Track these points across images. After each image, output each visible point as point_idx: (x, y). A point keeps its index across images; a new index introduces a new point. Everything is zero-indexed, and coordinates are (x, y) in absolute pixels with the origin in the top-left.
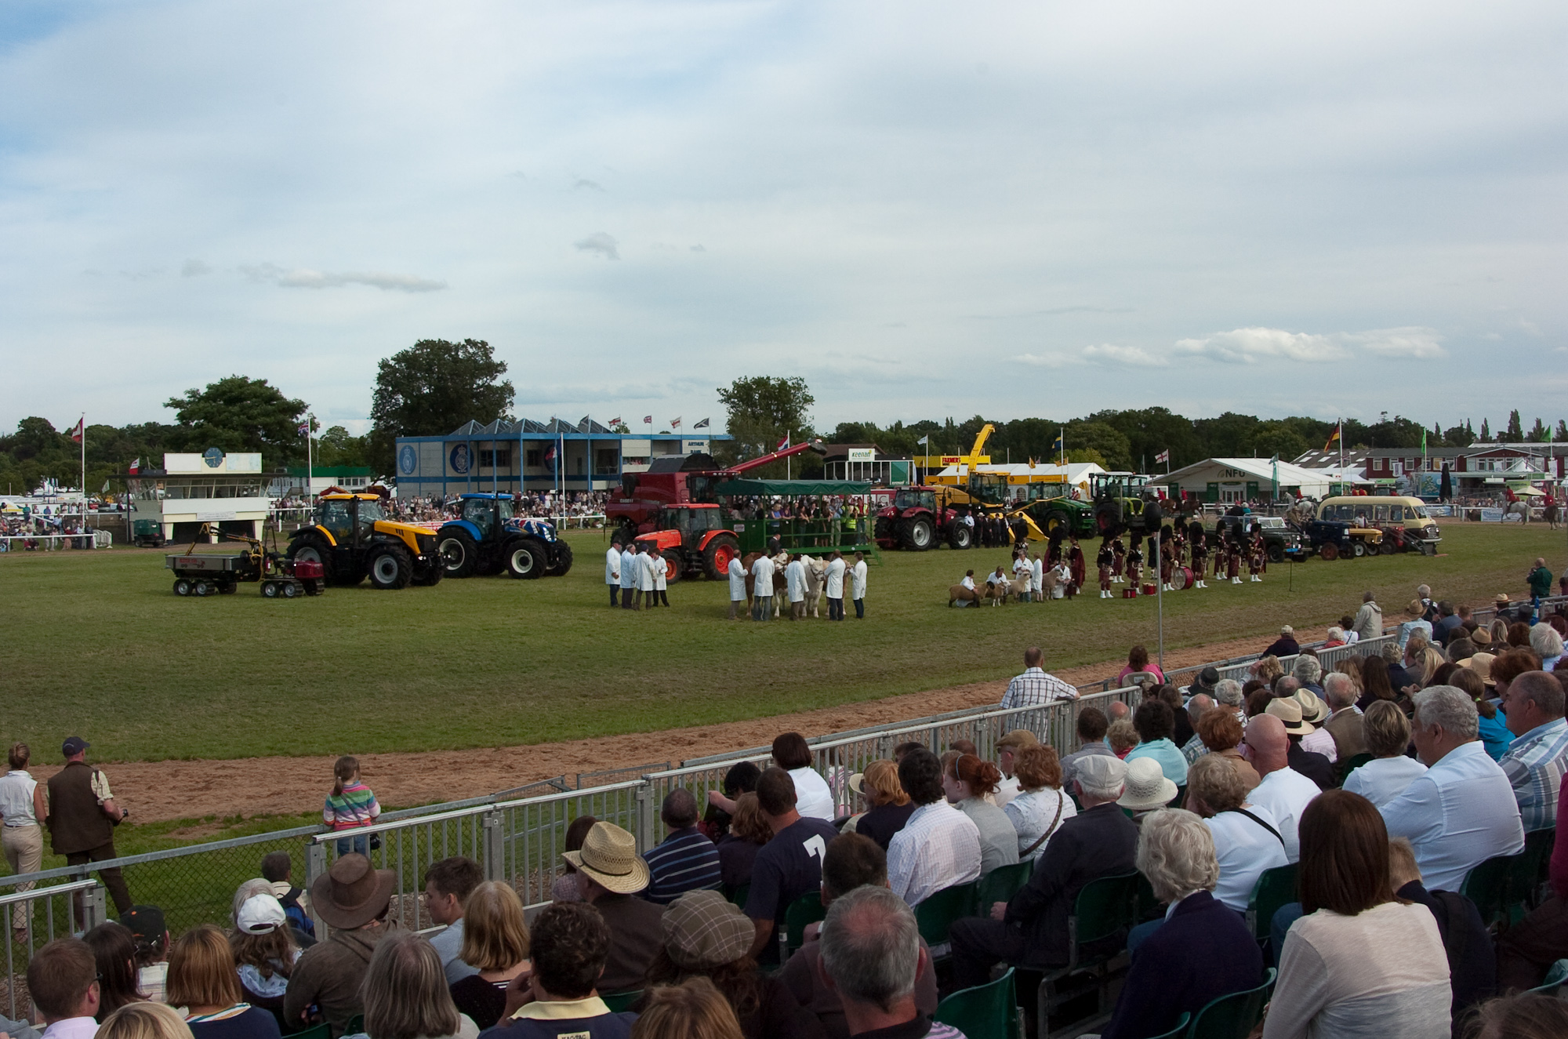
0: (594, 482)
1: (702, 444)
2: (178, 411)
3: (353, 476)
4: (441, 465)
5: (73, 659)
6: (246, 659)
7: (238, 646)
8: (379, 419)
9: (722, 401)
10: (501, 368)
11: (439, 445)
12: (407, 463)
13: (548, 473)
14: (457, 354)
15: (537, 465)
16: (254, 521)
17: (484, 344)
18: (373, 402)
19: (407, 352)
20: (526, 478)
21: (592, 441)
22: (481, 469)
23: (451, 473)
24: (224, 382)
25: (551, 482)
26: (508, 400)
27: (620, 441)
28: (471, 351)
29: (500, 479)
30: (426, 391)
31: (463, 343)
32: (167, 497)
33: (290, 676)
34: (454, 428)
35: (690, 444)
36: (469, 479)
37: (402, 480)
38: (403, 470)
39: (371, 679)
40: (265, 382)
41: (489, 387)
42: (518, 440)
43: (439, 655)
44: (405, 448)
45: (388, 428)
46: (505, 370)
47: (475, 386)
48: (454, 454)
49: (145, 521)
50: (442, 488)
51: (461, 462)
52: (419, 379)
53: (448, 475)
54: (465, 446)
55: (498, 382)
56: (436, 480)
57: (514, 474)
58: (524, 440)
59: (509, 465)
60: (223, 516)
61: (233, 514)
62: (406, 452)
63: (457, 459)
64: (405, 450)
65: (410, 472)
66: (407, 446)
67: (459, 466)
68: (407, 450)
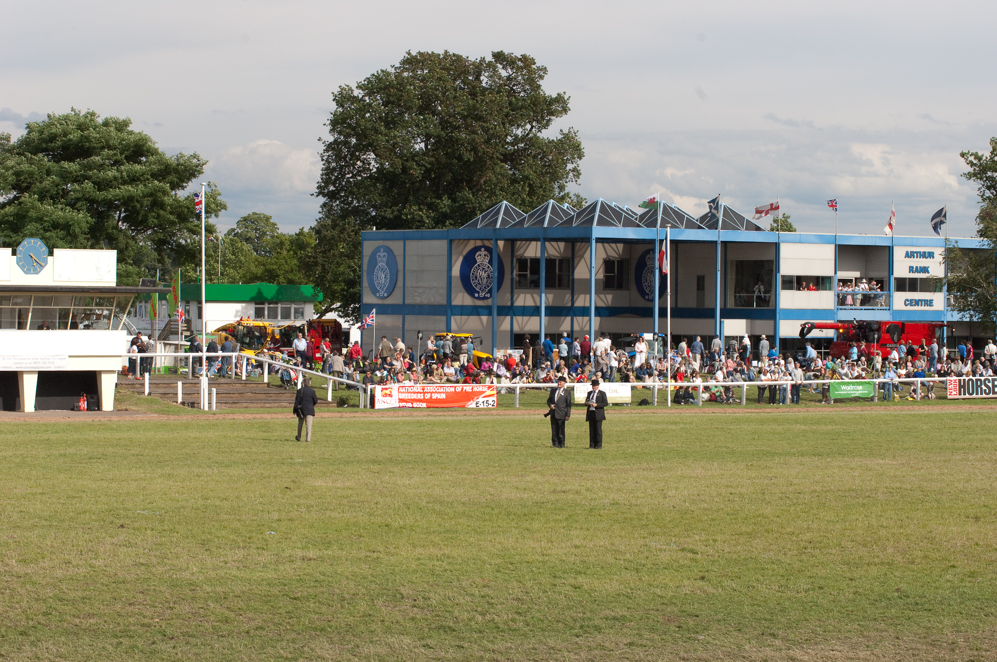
0: (727, 322)
1: (931, 255)
3: (282, 302)
8: (332, 196)
9: (969, 176)
10: (558, 106)
11: (441, 246)
12: (382, 278)
13: (640, 303)
14: (478, 78)
15: (620, 286)
16: (100, 372)
17: (527, 61)
18: (320, 165)
19: (388, 74)
20: (599, 311)
21: (725, 244)
22: (517, 292)
25: (644, 321)
26: (570, 166)
27: (777, 246)
28: (504, 73)
29: (552, 311)
30: (419, 146)
31: (489, 58)
34: (469, 215)
35: (909, 255)
36: (495, 310)
37: (370, 310)
38: (374, 291)
40: (128, 122)
41: (535, 142)
42: (587, 240)
44: (377, 250)
45: (347, 214)
46: (565, 110)
47: (509, 139)
50: (443, 327)
51: (481, 279)
52: (406, 124)
53: (455, 303)
54: (489, 250)
55: (552, 132)
56: (433, 310)
57: (577, 304)
58: (599, 240)
59: (569, 286)
60: (45, 363)
61: (64, 359)
62: (379, 259)
63: (473, 274)
64: (378, 254)
65: (386, 295)
66: (381, 246)
67: (476, 286)
68: (382, 255)
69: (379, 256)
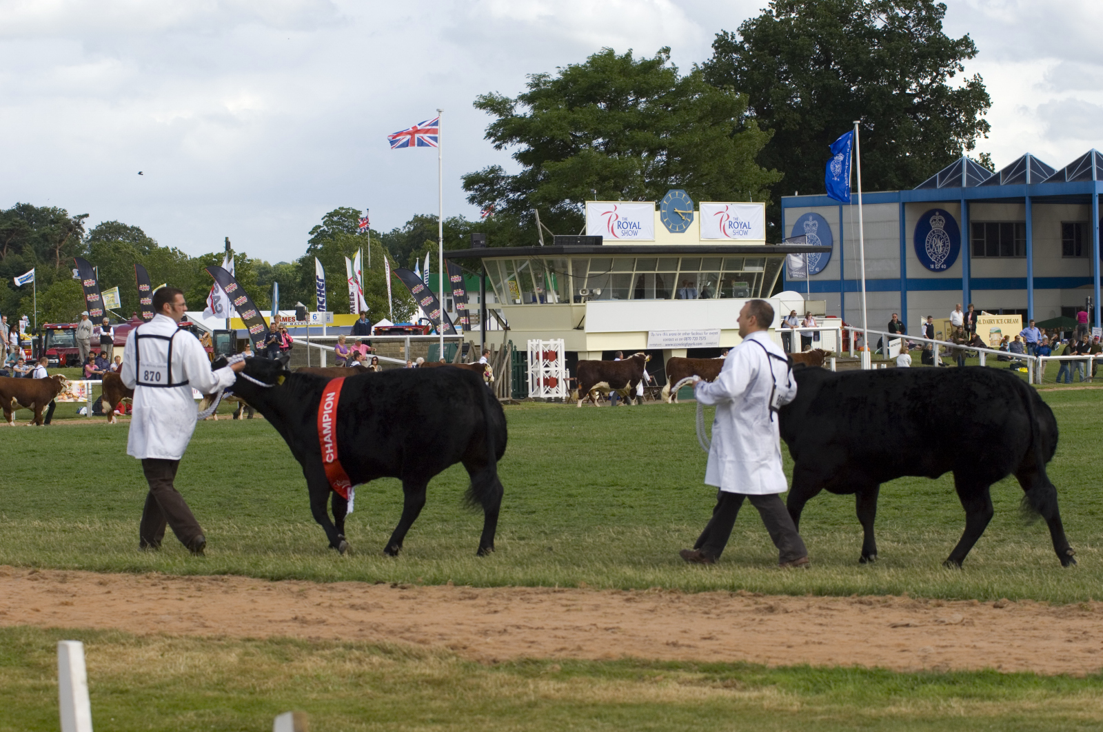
4: (897, 253)
11: (893, 210)
15: (1079, 254)
23: (916, 270)
26: (976, 120)
48: (922, 230)
50: (897, 303)
51: (936, 246)
53: (910, 274)
54: (944, 214)
56: (883, 286)
60: (696, 339)
62: (807, 229)
63: (928, 242)
64: (806, 222)
65: (817, 270)
66: (810, 214)
67: (931, 256)
68: (811, 223)
69: (807, 225)
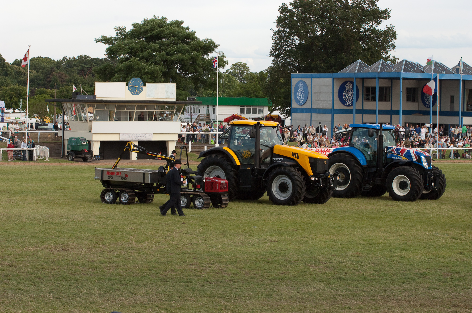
0: (465, 118)
2: (107, 46)
3: (253, 106)
4: (331, 99)
5: (19, 252)
6: (163, 260)
7: (155, 248)
8: (277, 56)
10: (385, 14)
11: (329, 81)
12: (301, 96)
13: (424, 109)
14: (347, 1)
15: (414, 101)
16: (168, 141)
18: (272, 42)
20: (405, 113)
21: (464, 81)
22: (366, 103)
23: (338, 105)
24: (146, 22)
25: (426, 117)
26: (391, 43)
29: (382, 112)
30: (319, 32)
32: (95, 119)
33: (199, 276)
34: (343, 66)
36: (354, 112)
37: (296, 110)
38: (297, 102)
39: (269, 282)
40: (182, 22)
41: (374, 31)
42: (399, 79)
43: (328, 264)
44: (299, 82)
45: (284, 65)
46: (388, 16)
47: (362, 30)
48: (342, 89)
49: (77, 139)
50: (330, 119)
51: (348, 96)
52: (312, 23)
53: (335, 107)
54: (352, 83)
55: (382, 26)
56: (325, 111)
57: (394, 109)
58: (404, 79)
59: (390, 100)
60: (142, 137)
61: (151, 135)
62: (300, 87)
63: (344, 94)
64: (299, 84)
65: (303, 104)
66: (301, 81)
67: (346, 100)
68: (301, 85)
69: (300, 85)
